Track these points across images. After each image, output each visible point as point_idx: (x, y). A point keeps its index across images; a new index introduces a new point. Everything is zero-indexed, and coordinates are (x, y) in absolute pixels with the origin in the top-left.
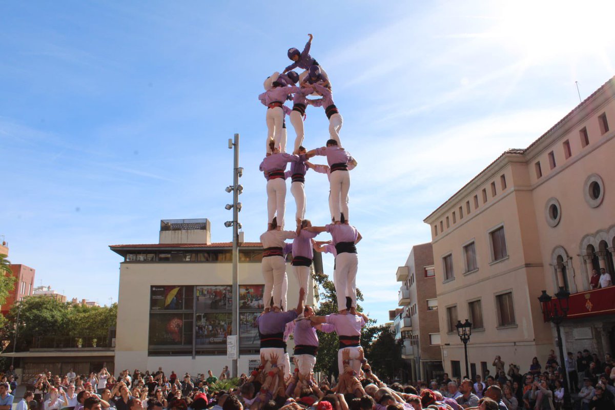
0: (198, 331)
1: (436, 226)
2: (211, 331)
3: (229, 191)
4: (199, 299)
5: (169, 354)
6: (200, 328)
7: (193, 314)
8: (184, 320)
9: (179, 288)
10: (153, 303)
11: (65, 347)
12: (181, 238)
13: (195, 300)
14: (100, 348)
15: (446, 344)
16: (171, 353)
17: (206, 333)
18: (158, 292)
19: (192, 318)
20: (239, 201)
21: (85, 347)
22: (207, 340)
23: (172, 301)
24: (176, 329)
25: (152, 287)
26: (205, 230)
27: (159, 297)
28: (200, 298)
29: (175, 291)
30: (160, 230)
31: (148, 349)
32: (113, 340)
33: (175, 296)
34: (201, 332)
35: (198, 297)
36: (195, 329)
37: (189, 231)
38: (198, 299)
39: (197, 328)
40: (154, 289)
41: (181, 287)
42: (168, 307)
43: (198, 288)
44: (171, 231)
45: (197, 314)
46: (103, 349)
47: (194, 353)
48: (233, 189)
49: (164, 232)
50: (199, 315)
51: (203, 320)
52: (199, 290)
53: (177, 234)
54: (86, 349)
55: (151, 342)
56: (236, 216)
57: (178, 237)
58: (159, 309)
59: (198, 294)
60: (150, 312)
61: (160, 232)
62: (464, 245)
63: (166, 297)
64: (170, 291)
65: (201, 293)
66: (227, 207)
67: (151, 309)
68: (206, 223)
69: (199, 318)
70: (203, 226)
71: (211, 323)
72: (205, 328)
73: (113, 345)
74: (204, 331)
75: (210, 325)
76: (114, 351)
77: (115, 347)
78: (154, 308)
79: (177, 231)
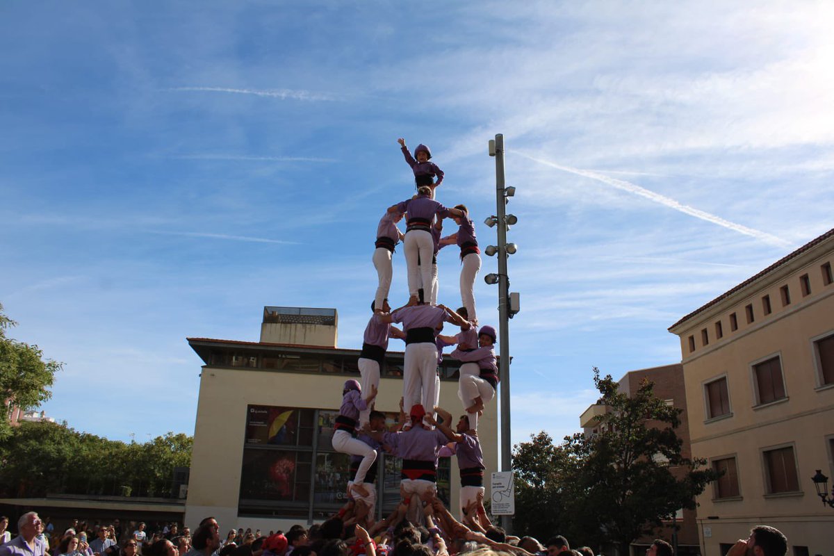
0: (318, 479)
1: (692, 338)
2: (338, 482)
3: (491, 225)
4: (323, 432)
5: (272, 514)
6: (322, 476)
7: (312, 452)
8: (296, 462)
9: (291, 412)
10: (250, 432)
11: (105, 494)
12: (295, 336)
13: (316, 432)
14: (161, 500)
15: (710, 518)
16: (274, 513)
17: (330, 484)
18: (259, 416)
19: (310, 459)
20: (508, 242)
21: (137, 496)
22: (332, 496)
23: (280, 432)
24: (284, 475)
25: (250, 407)
26: (332, 326)
27: (260, 424)
28: (323, 428)
29: (285, 417)
30: (262, 322)
31: (239, 505)
32: (182, 487)
33: (286, 424)
34: (322, 482)
35: (321, 427)
36: (314, 477)
37: (308, 326)
38: (320, 431)
39: (317, 475)
40: (252, 411)
41: (296, 410)
42: (274, 441)
43: (322, 413)
44: (279, 325)
45: (319, 454)
46: (166, 500)
47: (311, 515)
48: (497, 222)
49: (268, 325)
50: (321, 456)
51: (327, 464)
52: (322, 417)
53: (288, 330)
54: (138, 499)
55: (244, 494)
56: (503, 265)
57: (290, 334)
58: (259, 442)
59: (321, 424)
60: (245, 446)
61: (262, 324)
62: (755, 363)
63: (270, 423)
64: (278, 415)
65: (325, 422)
66: (490, 250)
67: (246, 442)
68: (335, 317)
69: (320, 460)
70: (329, 320)
71: (339, 468)
72: (329, 475)
73: (182, 495)
74: (329, 481)
75: (337, 472)
76: (183, 505)
77: (186, 498)
78: (250, 440)
79: (289, 325)
